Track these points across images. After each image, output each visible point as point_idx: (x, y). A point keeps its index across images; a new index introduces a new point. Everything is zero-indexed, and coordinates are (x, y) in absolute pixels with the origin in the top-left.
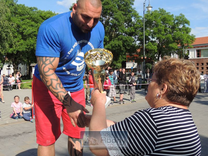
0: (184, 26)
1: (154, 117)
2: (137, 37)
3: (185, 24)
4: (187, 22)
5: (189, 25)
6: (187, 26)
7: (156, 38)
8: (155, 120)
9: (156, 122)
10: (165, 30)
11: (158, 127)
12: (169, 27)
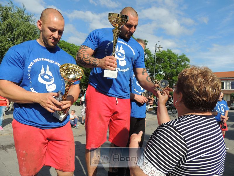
0: (185, 63)
1: (179, 131)
2: (148, 70)
3: (186, 62)
4: (188, 60)
5: (189, 62)
6: (187, 62)
7: (163, 71)
8: (182, 133)
9: (182, 135)
10: (170, 66)
11: (185, 139)
12: (174, 64)
